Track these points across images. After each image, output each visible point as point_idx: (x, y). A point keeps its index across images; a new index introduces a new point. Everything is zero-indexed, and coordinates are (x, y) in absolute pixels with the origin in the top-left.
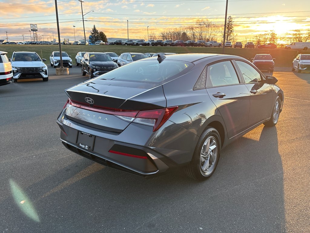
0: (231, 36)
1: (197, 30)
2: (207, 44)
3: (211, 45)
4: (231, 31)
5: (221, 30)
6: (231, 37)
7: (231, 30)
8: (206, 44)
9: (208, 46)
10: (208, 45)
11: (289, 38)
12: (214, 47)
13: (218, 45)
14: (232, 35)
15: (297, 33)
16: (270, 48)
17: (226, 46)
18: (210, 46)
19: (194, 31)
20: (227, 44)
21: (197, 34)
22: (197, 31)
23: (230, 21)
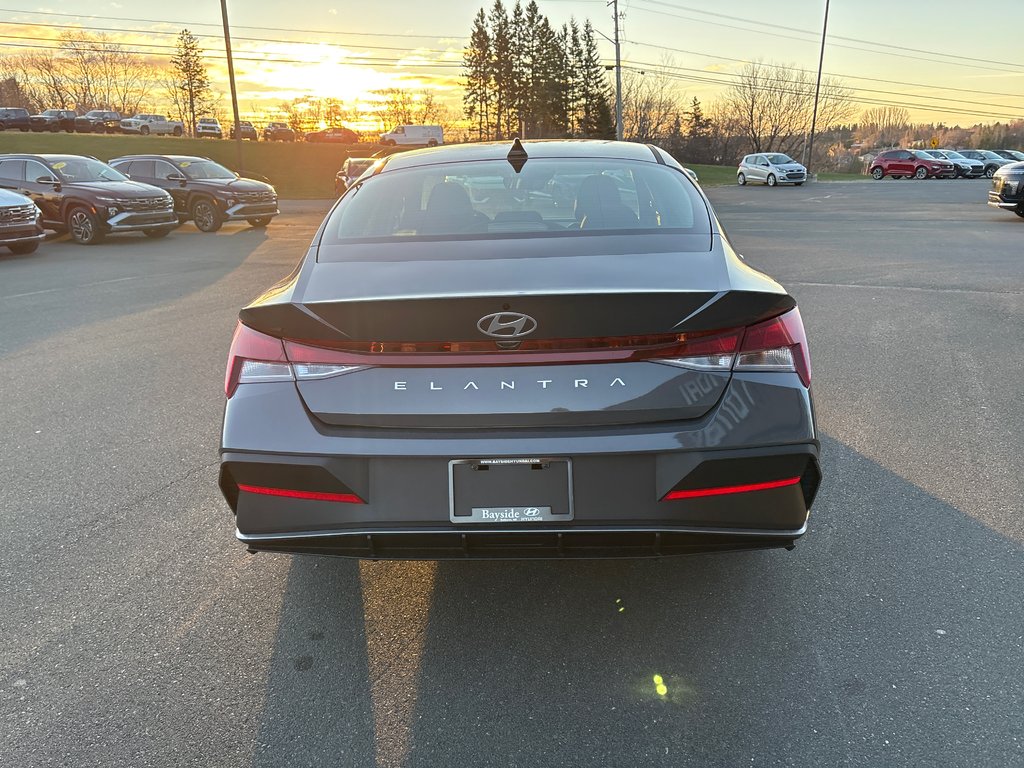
0: (203, 100)
1: (67, 72)
2: (129, 124)
3: (145, 127)
4: (201, 82)
5: (163, 78)
6: (205, 104)
7: (198, 77)
8: (124, 124)
9: (135, 132)
10: (134, 128)
11: (377, 113)
12: (159, 134)
13: (172, 129)
14: (204, 94)
15: (399, 98)
16: (343, 142)
17: (202, 134)
18: (141, 134)
19: (57, 75)
20: (204, 128)
21: (68, 86)
22: (70, 77)
23: (188, 46)
